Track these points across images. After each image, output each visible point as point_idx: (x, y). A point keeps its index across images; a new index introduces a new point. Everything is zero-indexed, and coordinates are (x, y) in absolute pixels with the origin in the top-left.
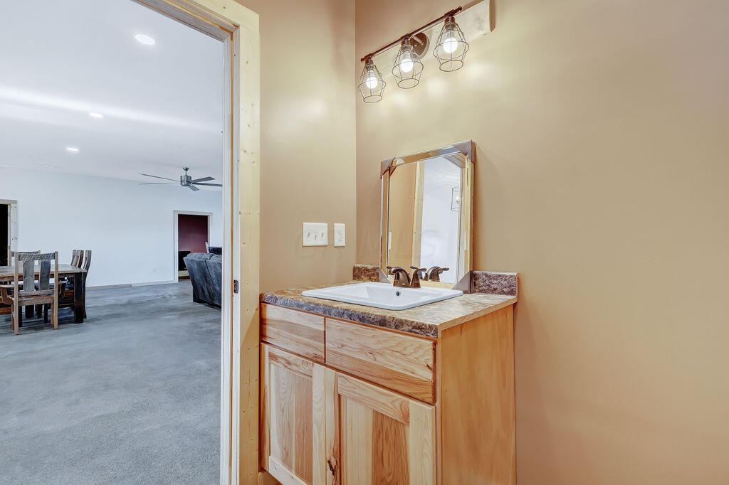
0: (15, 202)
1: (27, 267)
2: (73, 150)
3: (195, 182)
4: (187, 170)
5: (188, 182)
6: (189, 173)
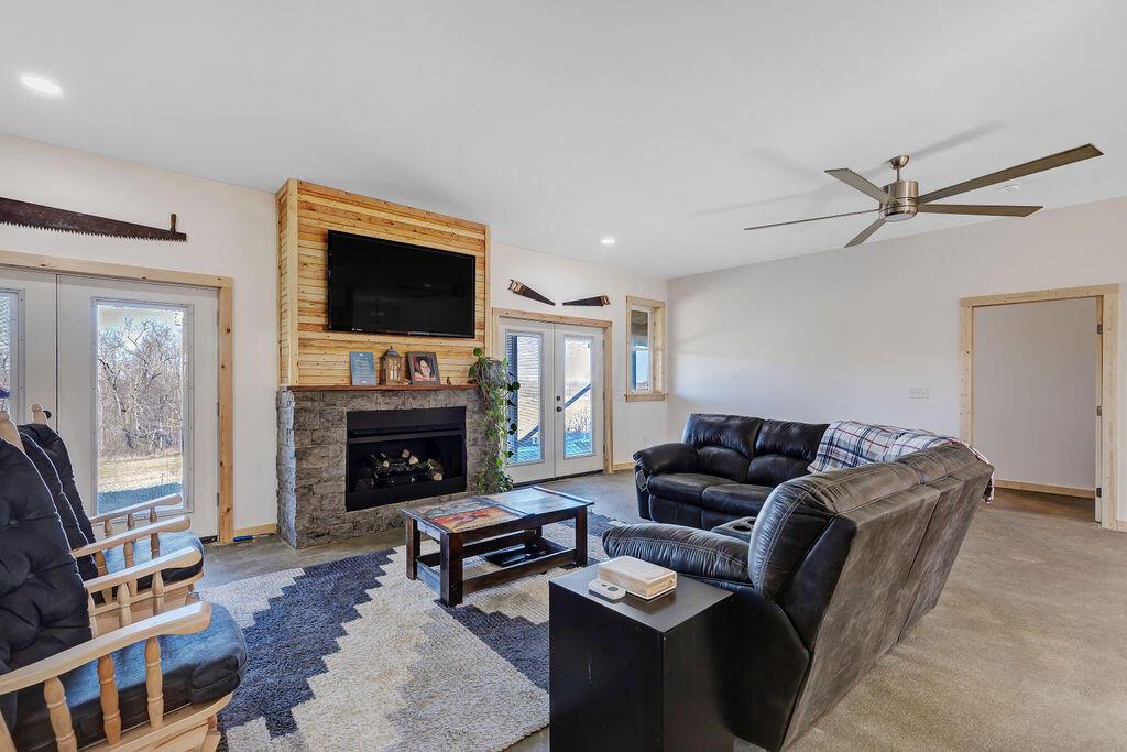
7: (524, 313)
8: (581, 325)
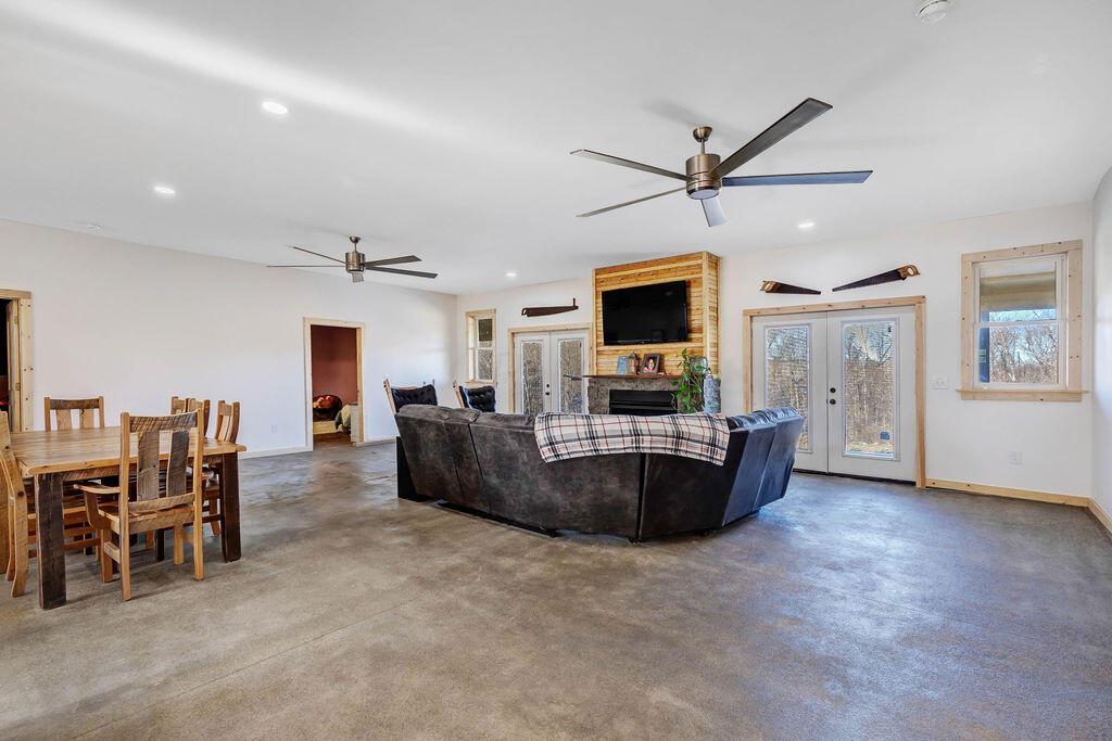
0: (28, 295)
1: (148, 444)
2: (165, 190)
3: (372, 266)
4: (356, 240)
5: (359, 264)
6: (361, 247)
7: (778, 309)
8: (863, 308)
